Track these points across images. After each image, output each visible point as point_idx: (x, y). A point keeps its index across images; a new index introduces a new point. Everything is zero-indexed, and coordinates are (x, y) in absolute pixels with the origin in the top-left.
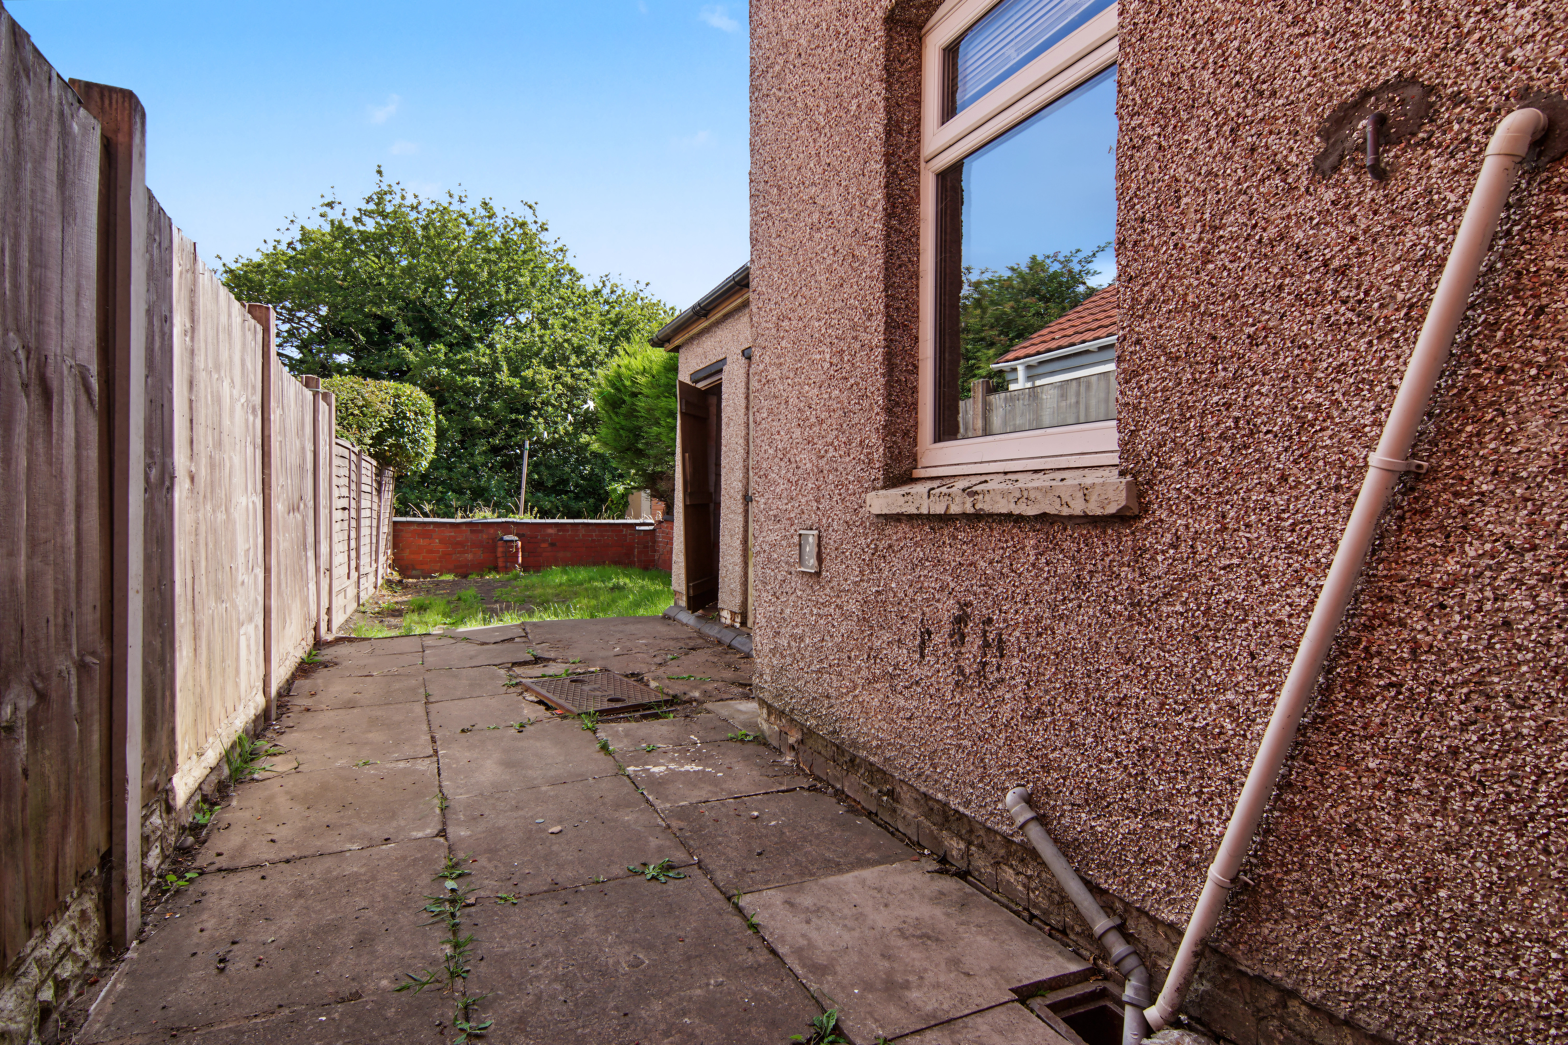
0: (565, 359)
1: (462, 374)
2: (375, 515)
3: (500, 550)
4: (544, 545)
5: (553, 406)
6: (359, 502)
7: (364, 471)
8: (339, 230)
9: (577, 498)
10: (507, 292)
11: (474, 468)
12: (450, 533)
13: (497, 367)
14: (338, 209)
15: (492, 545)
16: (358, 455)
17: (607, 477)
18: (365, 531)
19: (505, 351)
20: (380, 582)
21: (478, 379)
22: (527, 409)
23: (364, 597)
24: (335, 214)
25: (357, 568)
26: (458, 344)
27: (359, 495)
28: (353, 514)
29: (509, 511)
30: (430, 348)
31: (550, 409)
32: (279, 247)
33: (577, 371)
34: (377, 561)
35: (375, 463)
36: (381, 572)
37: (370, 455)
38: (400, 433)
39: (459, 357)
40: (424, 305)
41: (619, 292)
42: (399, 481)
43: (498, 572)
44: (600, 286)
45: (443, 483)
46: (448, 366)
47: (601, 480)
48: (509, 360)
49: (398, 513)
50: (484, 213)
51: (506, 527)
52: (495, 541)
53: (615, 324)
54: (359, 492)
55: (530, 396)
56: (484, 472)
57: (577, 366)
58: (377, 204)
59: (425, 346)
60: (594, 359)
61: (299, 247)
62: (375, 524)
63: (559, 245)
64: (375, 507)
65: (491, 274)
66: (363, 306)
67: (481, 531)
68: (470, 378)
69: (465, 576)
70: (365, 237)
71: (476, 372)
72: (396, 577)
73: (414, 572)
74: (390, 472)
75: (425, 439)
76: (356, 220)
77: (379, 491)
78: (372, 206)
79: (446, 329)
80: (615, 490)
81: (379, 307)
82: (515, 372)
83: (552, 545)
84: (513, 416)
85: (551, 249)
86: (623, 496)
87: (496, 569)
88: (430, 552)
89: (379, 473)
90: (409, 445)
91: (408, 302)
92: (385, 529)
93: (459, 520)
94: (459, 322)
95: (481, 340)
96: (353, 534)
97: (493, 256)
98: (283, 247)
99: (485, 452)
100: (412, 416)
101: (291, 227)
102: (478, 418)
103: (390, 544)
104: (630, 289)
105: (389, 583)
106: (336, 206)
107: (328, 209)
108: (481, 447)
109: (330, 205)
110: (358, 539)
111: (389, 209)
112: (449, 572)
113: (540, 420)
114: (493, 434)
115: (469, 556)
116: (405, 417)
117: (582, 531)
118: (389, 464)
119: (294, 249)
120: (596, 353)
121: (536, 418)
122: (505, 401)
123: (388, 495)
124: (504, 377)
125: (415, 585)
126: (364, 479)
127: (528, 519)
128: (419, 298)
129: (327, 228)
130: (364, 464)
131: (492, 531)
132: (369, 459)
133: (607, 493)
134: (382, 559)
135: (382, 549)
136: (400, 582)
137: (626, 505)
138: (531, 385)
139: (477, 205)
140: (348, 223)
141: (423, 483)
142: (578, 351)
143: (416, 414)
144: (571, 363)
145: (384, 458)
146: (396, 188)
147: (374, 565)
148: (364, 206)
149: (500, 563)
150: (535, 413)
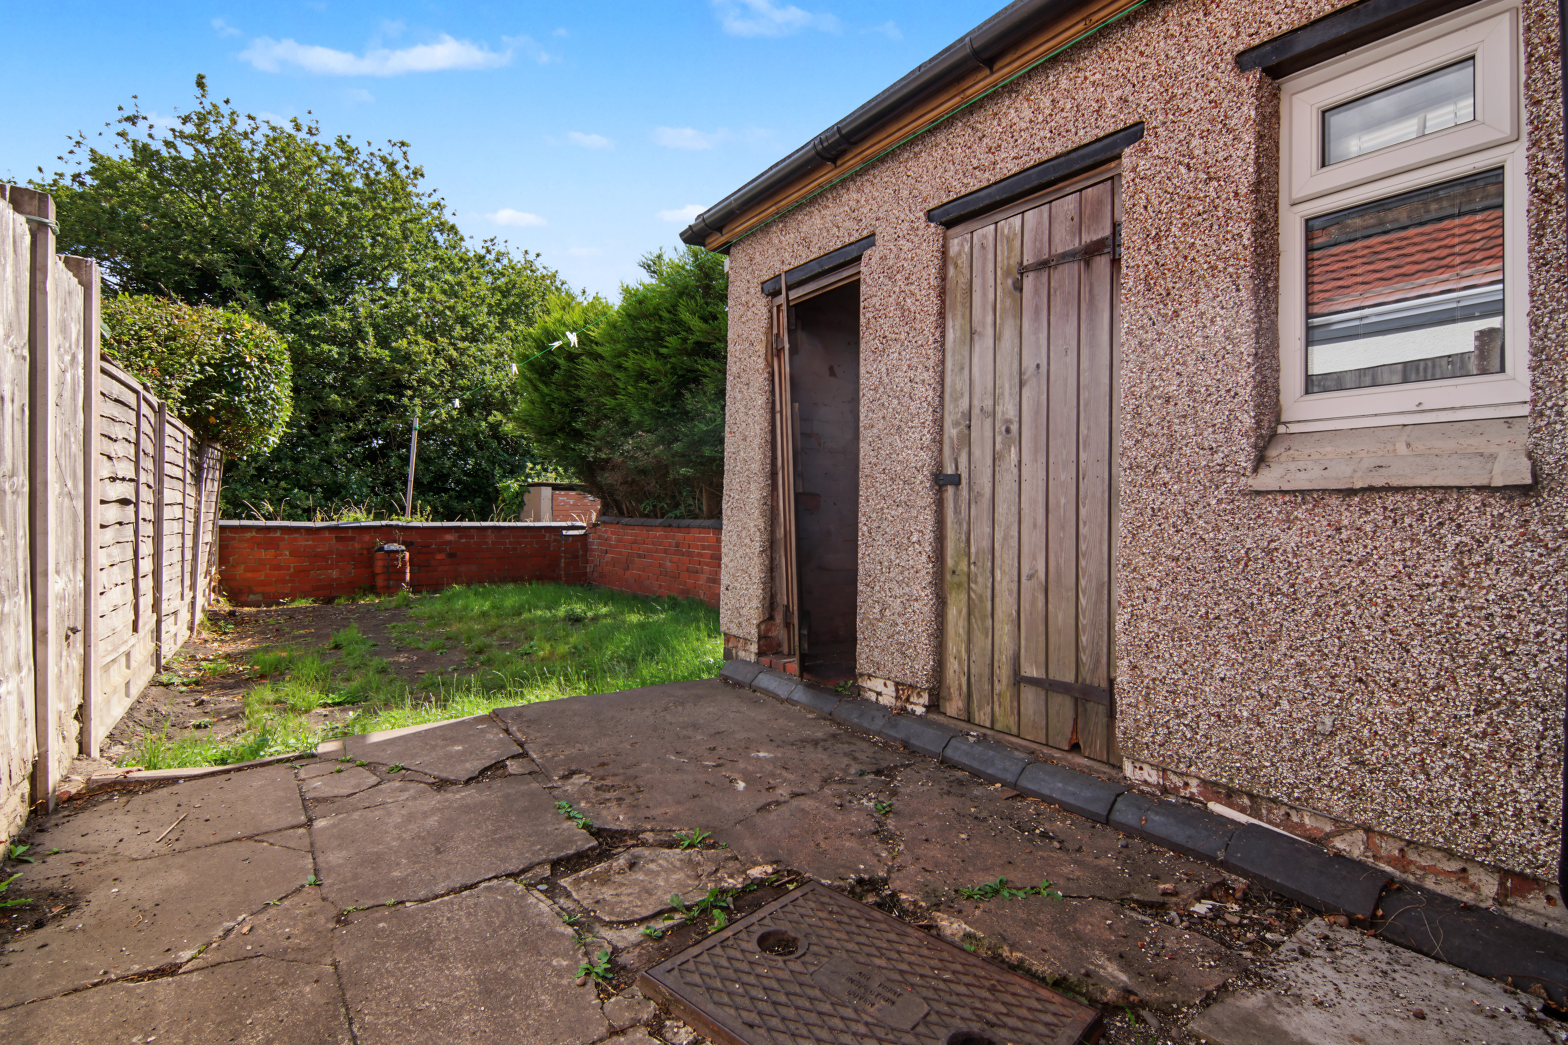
0: (446, 330)
1: (314, 341)
2: (190, 516)
3: (379, 566)
4: (439, 557)
5: (432, 385)
6: (159, 493)
7: (168, 442)
8: (144, 155)
9: (460, 497)
10: (372, 246)
11: (328, 460)
12: (304, 542)
13: (359, 333)
14: (142, 125)
15: (367, 557)
16: (159, 412)
17: (498, 472)
18: (170, 542)
19: (371, 315)
20: (199, 616)
21: (335, 349)
22: (399, 387)
23: (169, 649)
24: (139, 133)
25: (156, 606)
26: (306, 305)
27: (160, 481)
28: (147, 511)
29: (391, 511)
30: (270, 306)
31: (429, 389)
32: (62, 182)
33: (461, 345)
34: (193, 587)
35: (190, 433)
36: (200, 601)
37: (181, 417)
38: (235, 388)
39: (308, 321)
40: (262, 257)
41: (505, 262)
42: (229, 467)
43: (378, 595)
44: (483, 252)
45: (286, 478)
46: (293, 331)
47: (488, 477)
48: (375, 326)
49: (226, 515)
50: (339, 152)
51: (388, 533)
52: (371, 552)
53: (505, 294)
54: (160, 475)
55: (402, 372)
56: (341, 465)
57: (464, 339)
58: (198, 126)
59: (264, 304)
60: (482, 333)
61: (88, 180)
62: (189, 529)
63: (434, 199)
64: (190, 502)
65: (352, 222)
66: (176, 252)
67: (353, 539)
68: (325, 347)
69: (329, 601)
70: (180, 166)
71: (332, 341)
72: (225, 606)
73: (252, 597)
74: (215, 452)
75: (277, 400)
76: (168, 144)
77: (198, 479)
78: (190, 129)
79: (290, 287)
80: (509, 487)
81: (199, 254)
82: (383, 342)
83: (452, 555)
84: (381, 397)
85: (425, 202)
86: (518, 494)
87: (373, 590)
88: (278, 567)
89: (198, 450)
90: (249, 407)
91: (240, 252)
92: (207, 537)
93: (319, 524)
94: (309, 279)
95: (338, 301)
96: (146, 548)
97: (354, 199)
98: (67, 181)
99: (343, 440)
100: (255, 362)
101: (76, 149)
102: (334, 397)
103: (215, 558)
104: (517, 257)
105: (214, 617)
106: (141, 123)
107: (127, 126)
108: (339, 433)
109: (132, 120)
110: (157, 556)
111: (215, 132)
112: (305, 596)
113: (417, 401)
114: (354, 419)
115: (335, 574)
116: (244, 364)
117: (491, 538)
118: (216, 438)
119: (82, 184)
120: (484, 326)
121: (411, 398)
122: (370, 377)
123: (212, 486)
124: (369, 348)
125: (255, 618)
126: (169, 455)
127: (418, 522)
128: (254, 246)
129: (129, 154)
130: (168, 429)
131: (367, 538)
132: (179, 423)
133: (497, 491)
134: (202, 583)
135: (202, 567)
136: (232, 614)
137: (521, 505)
138: (406, 358)
139: (331, 142)
140: (156, 145)
141: (259, 477)
142: (463, 321)
143: (261, 359)
144: (455, 334)
145: (207, 427)
146: (225, 110)
147: (188, 595)
148: (179, 126)
149: (380, 582)
150: (409, 393)
